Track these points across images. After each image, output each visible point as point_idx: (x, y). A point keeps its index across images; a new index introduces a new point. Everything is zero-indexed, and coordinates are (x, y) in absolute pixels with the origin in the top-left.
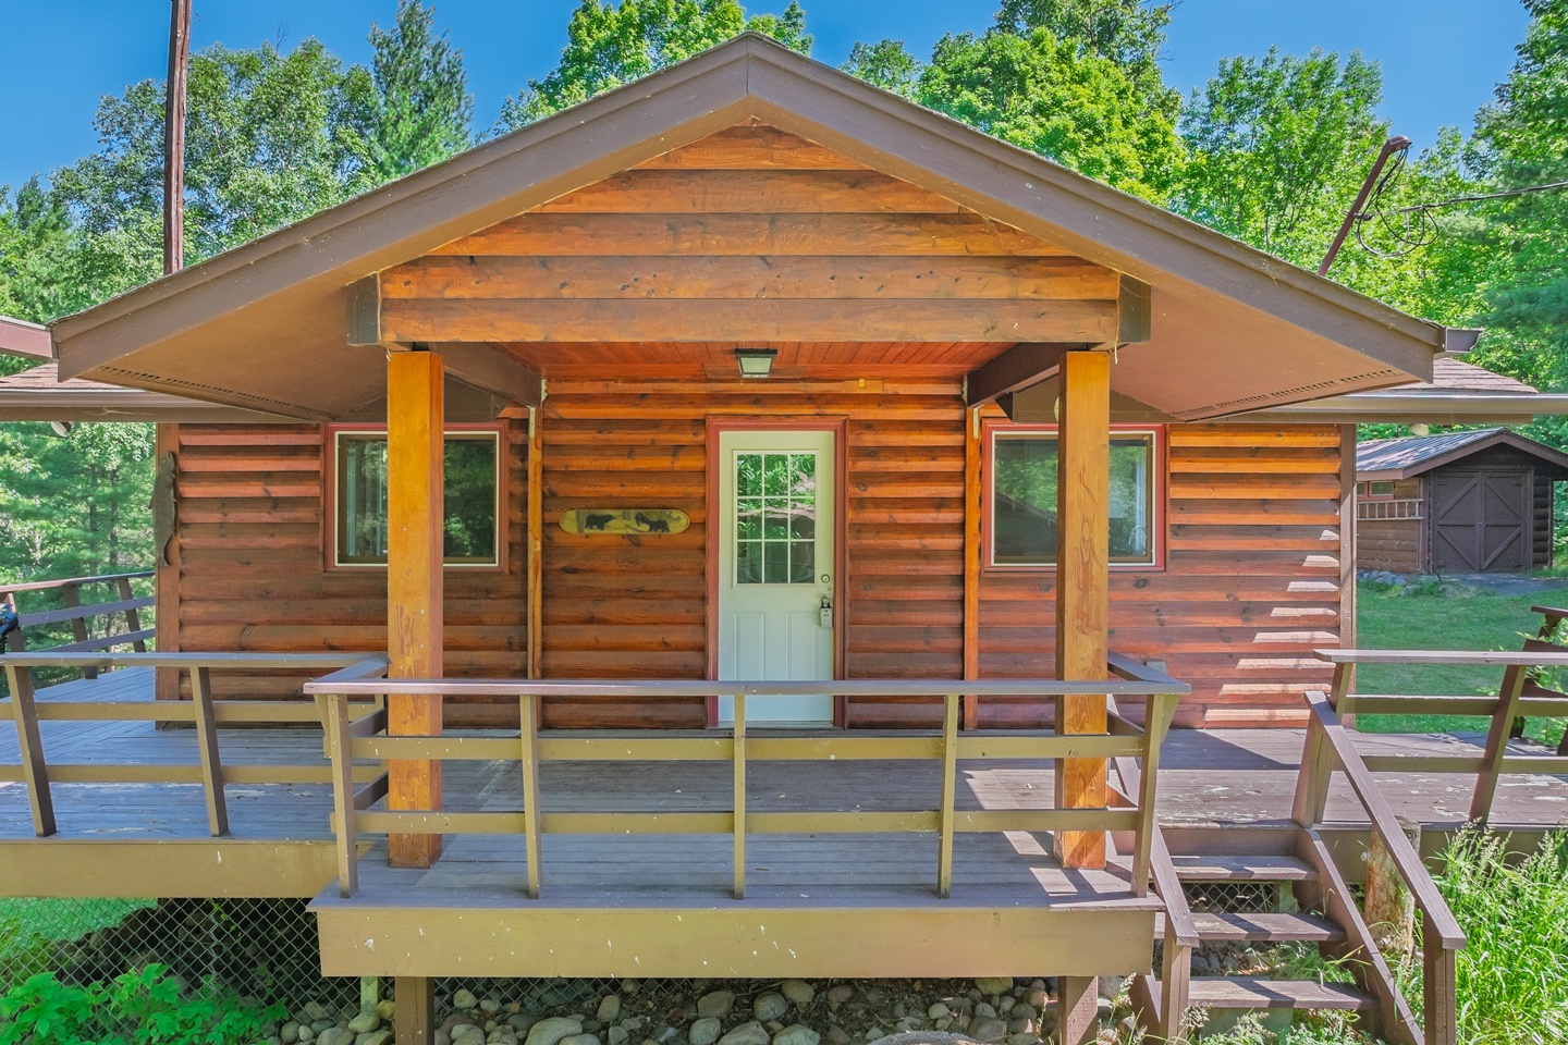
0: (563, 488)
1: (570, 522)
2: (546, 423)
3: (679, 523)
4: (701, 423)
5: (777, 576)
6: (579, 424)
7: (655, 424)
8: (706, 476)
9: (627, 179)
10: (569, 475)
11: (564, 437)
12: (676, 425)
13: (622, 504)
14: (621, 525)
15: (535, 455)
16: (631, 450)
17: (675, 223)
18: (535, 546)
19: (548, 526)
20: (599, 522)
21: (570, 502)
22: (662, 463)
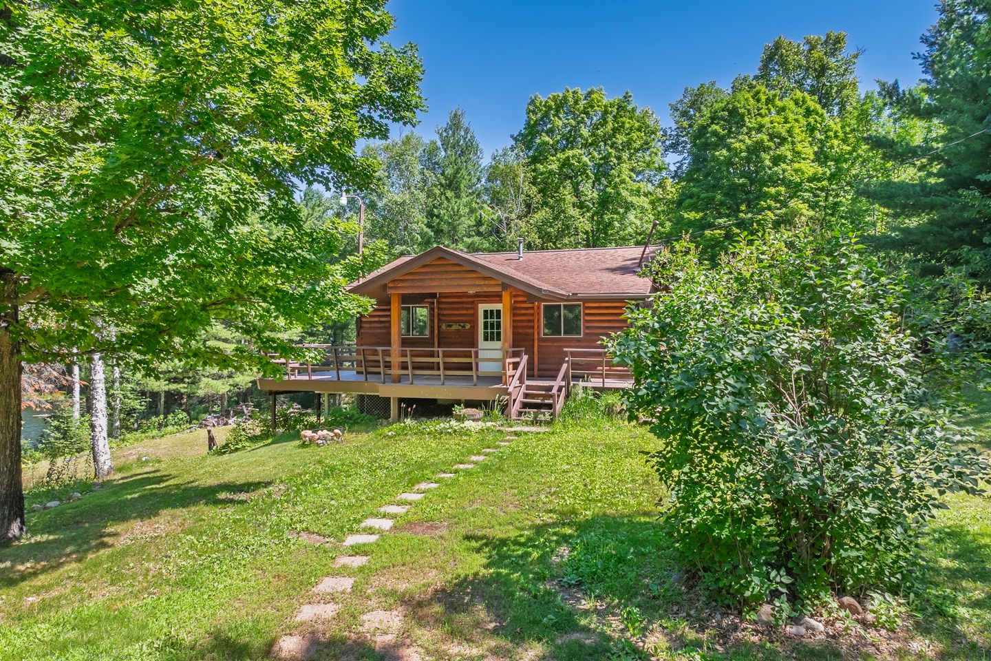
0: (443, 318)
1: (444, 326)
2: (439, 303)
3: (468, 326)
4: (473, 302)
5: (492, 339)
6: (446, 303)
7: (463, 303)
8: (475, 315)
9: (424, 266)
10: (444, 315)
11: (442, 306)
12: (467, 303)
13: (455, 322)
14: (455, 327)
15: (436, 310)
16: (457, 309)
17: (432, 273)
18: (436, 332)
19: (439, 327)
20: (450, 326)
21: (445, 321)
22: (464, 312)
